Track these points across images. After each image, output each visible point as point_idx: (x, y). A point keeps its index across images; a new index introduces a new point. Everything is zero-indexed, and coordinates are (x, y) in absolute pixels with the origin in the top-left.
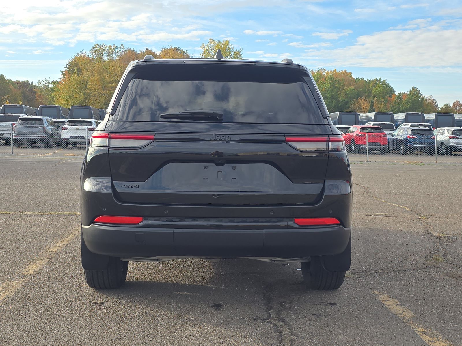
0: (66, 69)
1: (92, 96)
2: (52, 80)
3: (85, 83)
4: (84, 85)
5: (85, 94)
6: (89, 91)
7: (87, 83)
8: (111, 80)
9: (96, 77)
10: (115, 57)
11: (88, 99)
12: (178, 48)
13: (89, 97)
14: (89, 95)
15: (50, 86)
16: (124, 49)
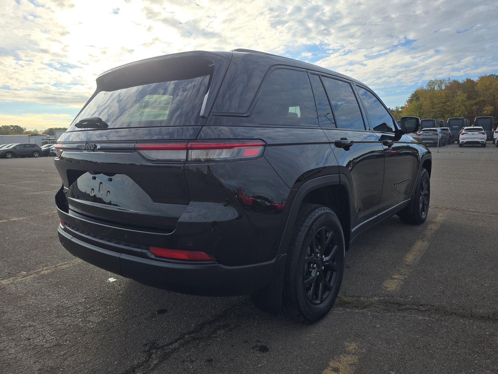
0: (410, 98)
1: (425, 113)
2: (400, 106)
3: (421, 105)
4: (420, 107)
5: (420, 112)
6: (422, 111)
7: (422, 105)
8: (438, 102)
9: (428, 102)
10: (443, 87)
11: (422, 115)
12: (494, 75)
13: (423, 114)
14: (423, 113)
15: (400, 110)
16: (450, 81)
